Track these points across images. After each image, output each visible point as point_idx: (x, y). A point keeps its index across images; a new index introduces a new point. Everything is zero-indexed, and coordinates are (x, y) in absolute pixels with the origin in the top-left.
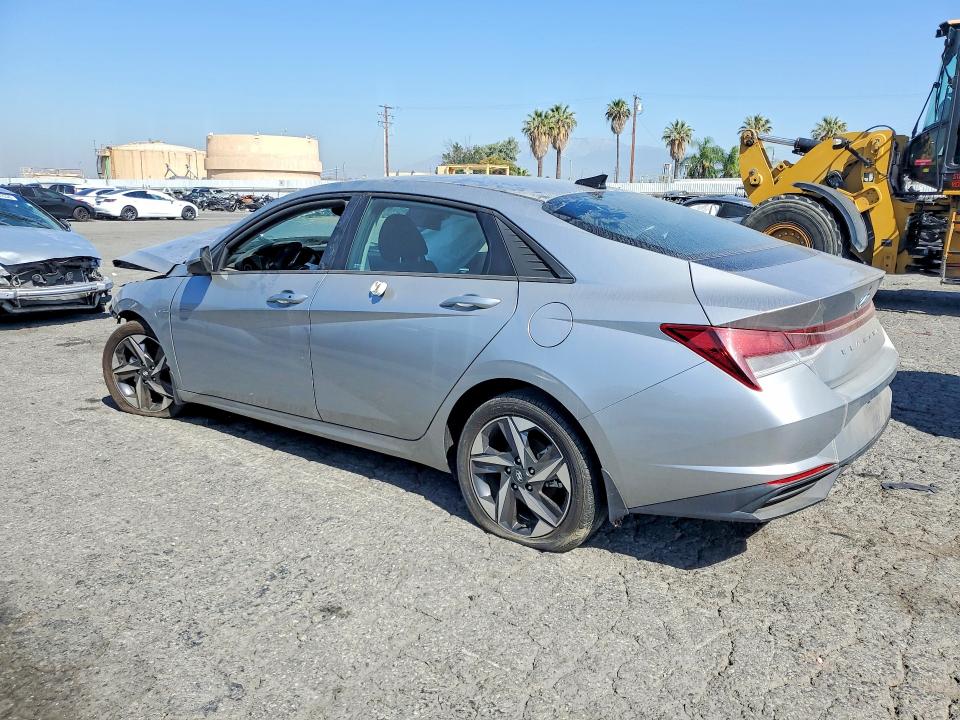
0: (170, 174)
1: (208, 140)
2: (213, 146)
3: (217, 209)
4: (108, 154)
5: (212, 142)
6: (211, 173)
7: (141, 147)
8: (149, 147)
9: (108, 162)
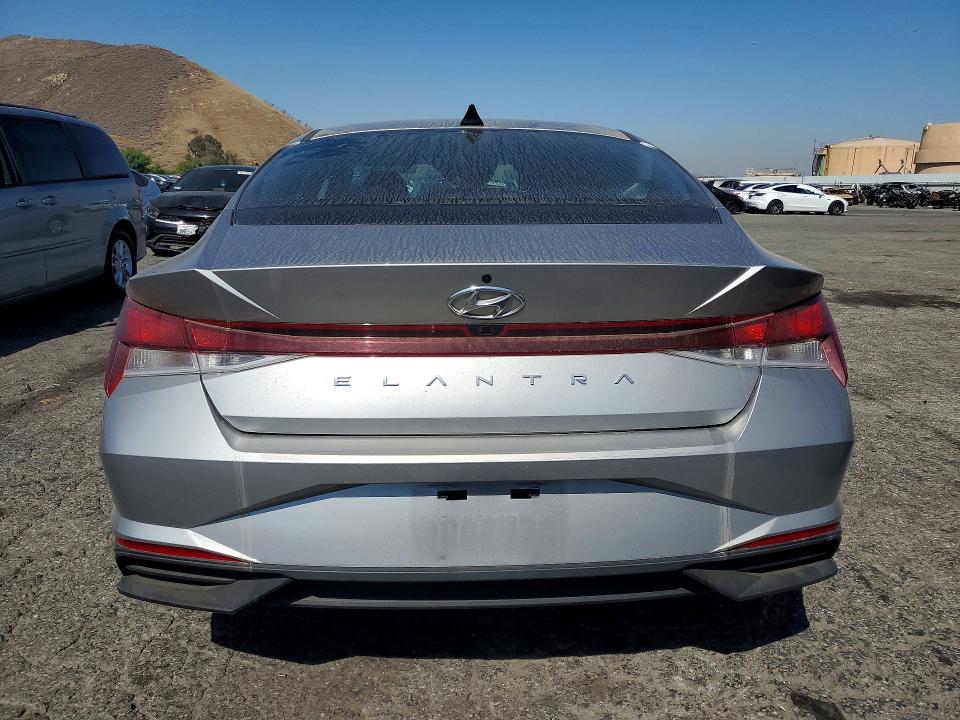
0: (881, 170)
1: (925, 131)
2: (928, 139)
3: (896, 206)
4: (825, 152)
5: (929, 133)
6: (920, 167)
7: (858, 144)
8: (867, 143)
9: (824, 160)
